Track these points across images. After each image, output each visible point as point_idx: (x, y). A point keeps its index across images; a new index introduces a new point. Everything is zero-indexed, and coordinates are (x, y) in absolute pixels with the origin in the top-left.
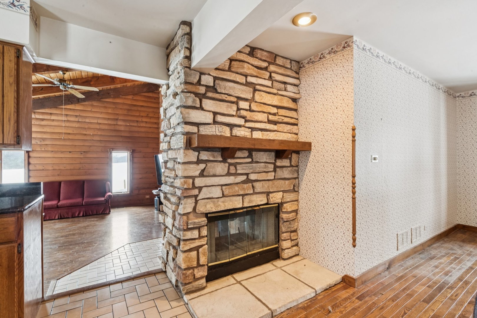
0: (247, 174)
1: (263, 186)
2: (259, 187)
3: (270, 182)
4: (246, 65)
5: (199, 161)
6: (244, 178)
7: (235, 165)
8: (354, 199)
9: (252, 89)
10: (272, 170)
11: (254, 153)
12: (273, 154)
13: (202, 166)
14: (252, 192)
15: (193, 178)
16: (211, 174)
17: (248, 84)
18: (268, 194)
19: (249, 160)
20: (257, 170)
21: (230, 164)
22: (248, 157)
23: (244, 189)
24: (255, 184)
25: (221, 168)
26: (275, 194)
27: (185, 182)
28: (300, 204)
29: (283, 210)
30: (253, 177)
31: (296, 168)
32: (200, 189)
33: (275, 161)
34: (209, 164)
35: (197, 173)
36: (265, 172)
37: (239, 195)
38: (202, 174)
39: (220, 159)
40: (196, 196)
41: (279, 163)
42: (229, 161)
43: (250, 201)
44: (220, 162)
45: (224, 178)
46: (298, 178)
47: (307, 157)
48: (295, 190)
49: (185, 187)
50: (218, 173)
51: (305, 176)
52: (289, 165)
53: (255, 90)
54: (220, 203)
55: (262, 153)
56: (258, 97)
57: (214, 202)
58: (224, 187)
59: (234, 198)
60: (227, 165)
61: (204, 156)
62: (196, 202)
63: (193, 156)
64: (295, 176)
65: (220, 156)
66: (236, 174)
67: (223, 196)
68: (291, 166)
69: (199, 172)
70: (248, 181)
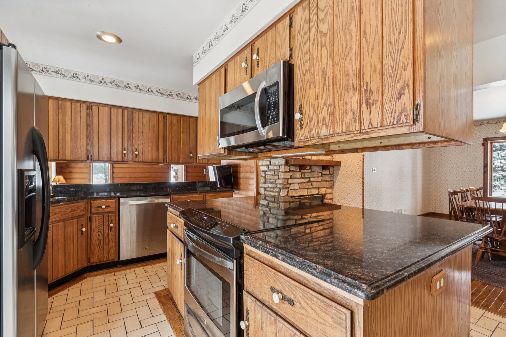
0: (309, 178)
1: (316, 184)
2: (315, 185)
3: (320, 183)
5: (290, 171)
6: (307, 180)
7: (304, 173)
8: (363, 190)
10: (320, 176)
11: (312, 167)
12: (321, 167)
13: (291, 173)
14: (311, 187)
15: (288, 179)
16: (295, 177)
18: (318, 188)
19: (310, 171)
20: (315, 176)
21: (302, 173)
22: (309, 169)
23: (308, 185)
24: (313, 183)
25: (298, 175)
26: (322, 189)
27: (285, 181)
28: (334, 195)
29: (326, 198)
30: (312, 179)
31: (332, 175)
32: (290, 184)
33: (322, 171)
34: (294, 173)
35: (289, 177)
36: (317, 177)
37: (306, 189)
38: (291, 178)
39: (299, 170)
40: (288, 188)
41: (324, 172)
42: (302, 171)
43: (310, 192)
44: (298, 171)
45: (300, 179)
46: (333, 181)
47: (339, 169)
48: (331, 187)
49: (285, 183)
50: (297, 177)
51: (337, 179)
52: (329, 173)
54: (298, 192)
55: (316, 167)
57: (295, 191)
58: (300, 184)
59: (304, 190)
60: (301, 173)
61: (292, 169)
62: (288, 191)
63: (288, 169)
64: (332, 179)
66: (305, 178)
67: (300, 189)
68: (330, 174)
69: (290, 176)
70: (310, 181)
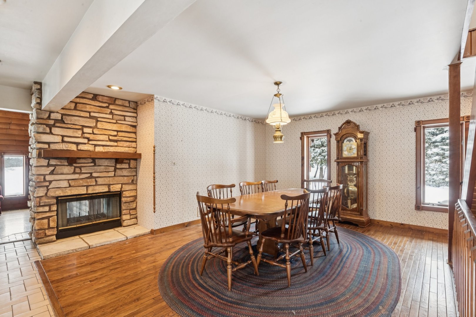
0: (91, 173)
1: (104, 181)
2: (100, 181)
3: (111, 178)
4: (88, 106)
5: (49, 165)
6: (88, 175)
7: (80, 167)
8: (154, 186)
9: (95, 121)
10: (113, 170)
11: (97, 160)
12: (114, 161)
13: (52, 168)
14: (94, 184)
15: (44, 175)
16: (59, 173)
17: (91, 117)
18: (109, 185)
19: (93, 164)
20: (98, 170)
21: (76, 167)
22: (91, 163)
23: (87, 182)
24: (97, 179)
25: (67, 169)
26: (115, 185)
27: (37, 178)
28: (138, 192)
29: (123, 196)
30: (94, 175)
31: (135, 169)
32: (50, 182)
33: (116, 165)
34: (57, 167)
35: (48, 172)
36: (106, 172)
37: (85, 186)
38: (52, 173)
39: (67, 164)
40: (47, 186)
41: (118, 166)
42: (75, 165)
43: (93, 190)
44: (67, 165)
45: (70, 175)
46: (136, 175)
47: (140, 162)
48: (134, 182)
49: (38, 180)
50: (65, 172)
51: (139, 174)
52: (128, 167)
53: (97, 121)
54: (67, 191)
55: (104, 160)
56: (99, 125)
57: (62, 190)
58: (70, 181)
59: (80, 188)
60: (73, 168)
61: (53, 162)
62: (48, 190)
63: (45, 162)
64: (134, 174)
65: (66, 162)
66: (81, 173)
67: (70, 186)
68: (130, 168)
69: (49, 172)
70: (91, 177)
